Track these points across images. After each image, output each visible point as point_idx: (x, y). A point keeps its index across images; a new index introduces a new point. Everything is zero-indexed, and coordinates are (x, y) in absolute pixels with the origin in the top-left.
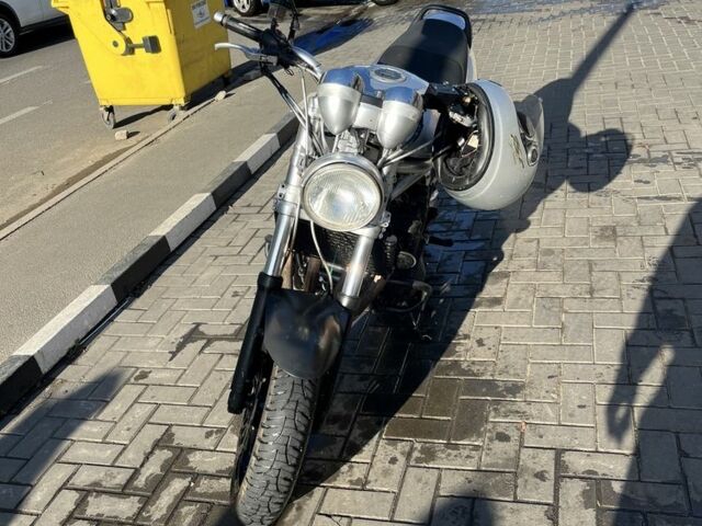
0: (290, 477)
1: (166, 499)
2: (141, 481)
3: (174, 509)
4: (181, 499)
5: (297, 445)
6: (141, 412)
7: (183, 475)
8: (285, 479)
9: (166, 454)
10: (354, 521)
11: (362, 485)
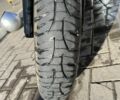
0: (72, 61)
1: (17, 90)
2: (8, 84)
3: (20, 94)
4: (23, 89)
5: (73, 28)
6: (11, 58)
7: (24, 77)
8: (69, 65)
9: (18, 71)
10: (116, 83)
11: (110, 63)
